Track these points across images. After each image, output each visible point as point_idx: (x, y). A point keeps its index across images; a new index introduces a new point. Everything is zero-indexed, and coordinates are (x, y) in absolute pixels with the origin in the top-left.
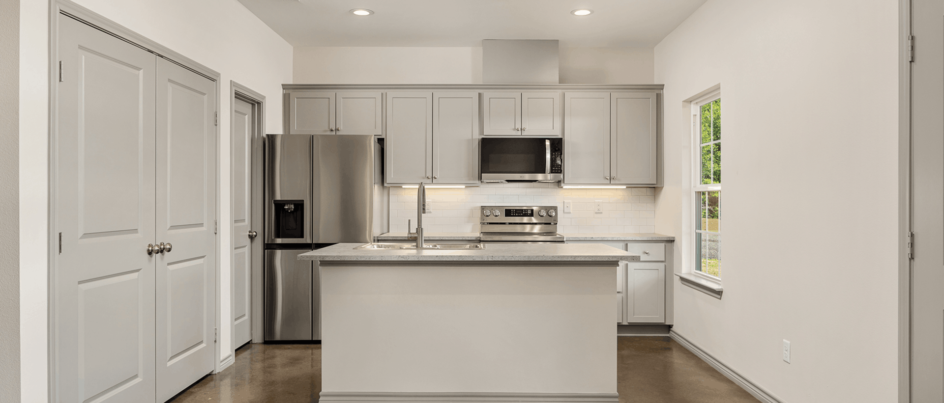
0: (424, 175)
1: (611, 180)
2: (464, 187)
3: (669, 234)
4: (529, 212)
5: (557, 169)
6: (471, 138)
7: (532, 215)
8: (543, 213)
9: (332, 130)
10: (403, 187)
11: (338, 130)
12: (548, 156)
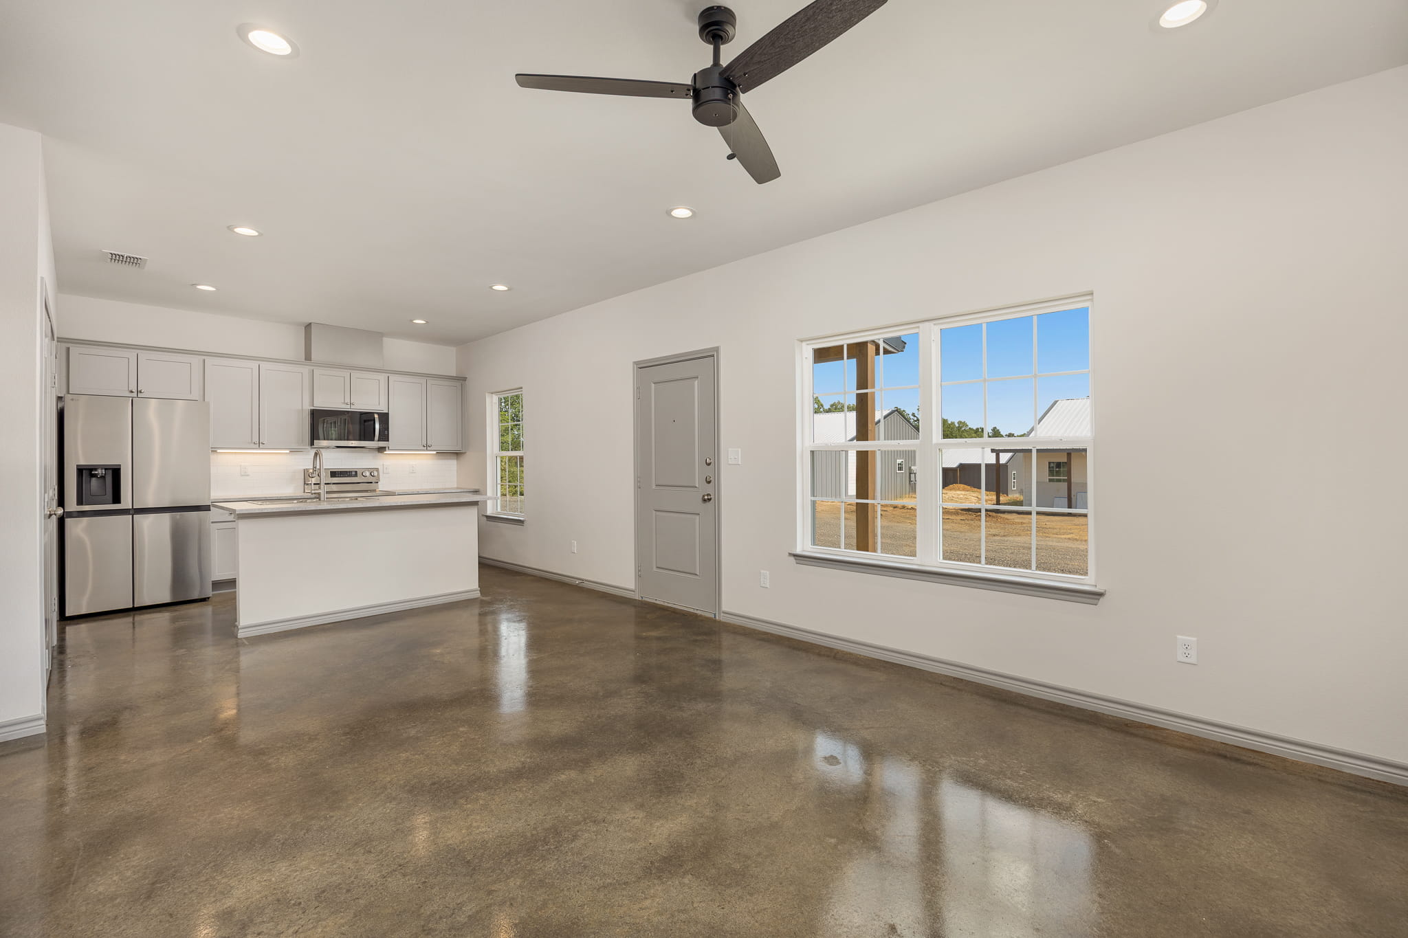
0: (250, 441)
1: (427, 447)
2: (288, 451)
3: (476, 487)
4: (354, 473)
5: (385, 436)
6: (301, 408)
7: (356, 475)
8: (368, 474)
9: (132, 392)
10: (218, 451)
11: (141, 392)
12: (377, 426)
